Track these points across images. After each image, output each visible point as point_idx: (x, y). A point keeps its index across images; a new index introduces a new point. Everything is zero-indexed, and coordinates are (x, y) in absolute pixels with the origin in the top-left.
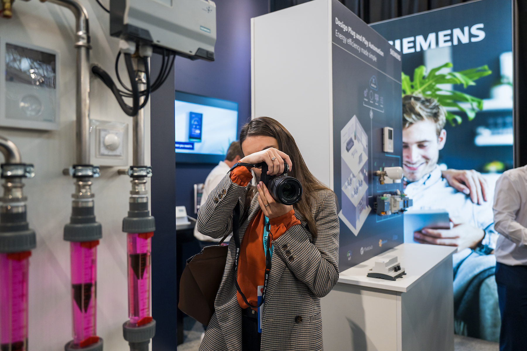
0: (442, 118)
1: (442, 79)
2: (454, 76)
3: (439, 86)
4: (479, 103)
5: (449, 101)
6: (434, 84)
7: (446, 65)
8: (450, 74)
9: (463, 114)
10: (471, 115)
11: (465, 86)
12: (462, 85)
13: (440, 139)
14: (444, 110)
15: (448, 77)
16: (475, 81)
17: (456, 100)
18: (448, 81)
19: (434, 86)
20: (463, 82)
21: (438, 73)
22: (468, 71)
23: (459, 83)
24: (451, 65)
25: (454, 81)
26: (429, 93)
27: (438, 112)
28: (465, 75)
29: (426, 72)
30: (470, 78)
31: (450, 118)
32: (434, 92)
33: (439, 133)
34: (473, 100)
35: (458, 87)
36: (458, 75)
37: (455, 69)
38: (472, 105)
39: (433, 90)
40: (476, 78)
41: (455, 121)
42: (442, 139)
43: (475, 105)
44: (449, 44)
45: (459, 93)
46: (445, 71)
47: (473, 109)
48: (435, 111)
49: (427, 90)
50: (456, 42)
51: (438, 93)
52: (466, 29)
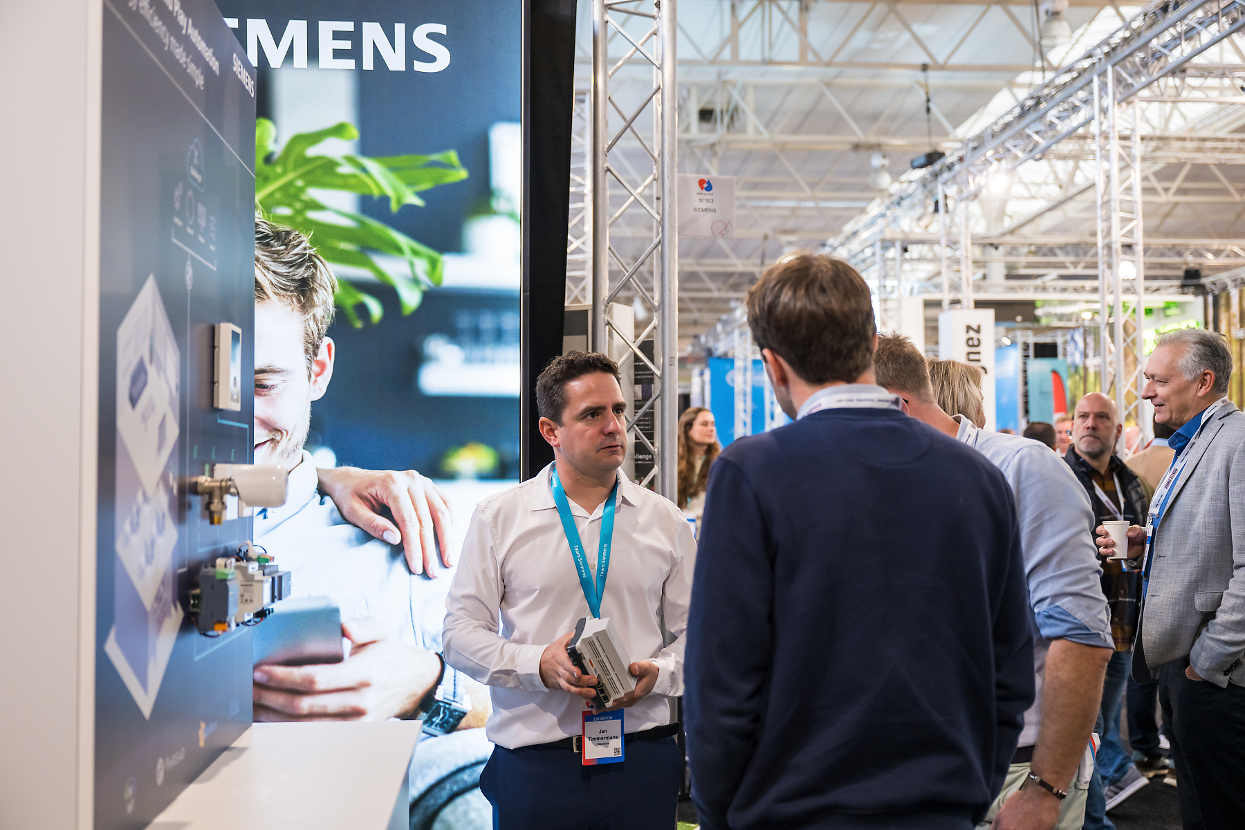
0: (324, 302)
1: (324, 172)
2: (364, 170)
3: (314, 193)
4: (434, 264)
5: (344, 246)
6: (300, 183)
7: (338, 130)
8: (349, 159)
9: (386, 293)
10: (411, 299)
11: (394, 207)
12: (385, 199)
13: (315, 368)
14: (330, 273)
15: (345, 169)
16: (420, 195)
17: (367, 248)
18: (344, 183)
19: (301, 190)
20: (390, 192)
21: (312, 152)
22: (403, 160)
23: (376, 193)
24: (354, 132)
25: (365, 185)
26: (285, 211)
27: (313, 277)
28: (393, 169)
29: (276, 141)
30: (410, 184)
31: (349, 302)
32: (299, 212)
33: (312, 349)
34: (415, 253)
35: (373, 206)
36: (372, 165)
37: (366, 148)
38: (412, 265)
39: (298, 205)
40: (426, 186)
41: (362, 310)
42: (322, 366)
43: (421, 266)
44: (350, 64)
45: (375, 224)
46: (338, 149)
47: (416, 281)
48: (301, 273)
49: (278, 204)
50: (368, 64)
51: (313, 215)
52: (400, 29)
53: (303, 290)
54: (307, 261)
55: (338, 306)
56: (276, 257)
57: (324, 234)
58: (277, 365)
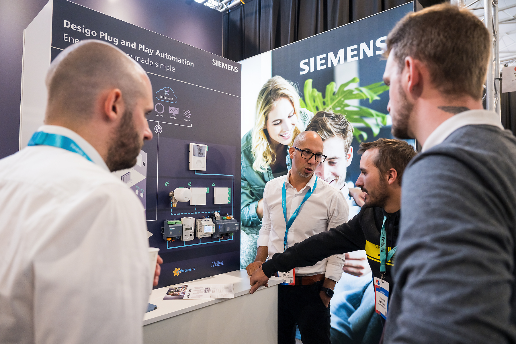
0: (350, 135)
1: (349, 94)
2: (361, 91)
3: (347, 102)
4: (383, 118)
5: (356, 117)
6: (342, 99)
7: (353, 80)
8: (357, 89)
9: (368, 130)
10: (376, 131)
11: (370, 101)
12: (368, 99)
13: (348, 156)
14: (351, 126)
15: (356, 92)
16: (379, 96)
17: (362, 116)
18: (355, 97)
19: (343, 101)
20: (369, 97)
21: (346, 89)
22: (373, 85)
23: (365, 98)
24: (358, 80)
25: (361, 96)
26: (338, 109)
27: (347, 128)
28: (370, 89)
29: (336, 88)
30: (375, 93)
31: (357, 135)
32: (342, 108)
33: (347, 150)
34: (377, 115)
35: (364, 102)
36: (363, 89)
37: (362, 84)
38: (376, 120)
39: (342, 106)
40: (380, 92)
41: (361, 136)
42: (350, 155)
43: (380, 120)
44: (356, 58)
45: (365, 108)
46: (353, 86)
47: (378, 125)
48: (343, 127)
49: (337, 107)
50: (362, 57)
51: (347, 109)
52: (371, 42)
53: (344, 132)
54: (345, 123)
55: (354, 136)
56: (336, 123)
57: (350, 114)
58: (337, 156)
